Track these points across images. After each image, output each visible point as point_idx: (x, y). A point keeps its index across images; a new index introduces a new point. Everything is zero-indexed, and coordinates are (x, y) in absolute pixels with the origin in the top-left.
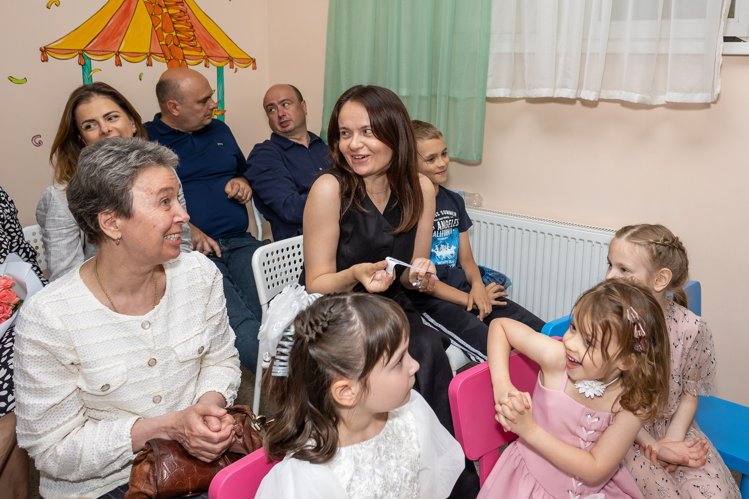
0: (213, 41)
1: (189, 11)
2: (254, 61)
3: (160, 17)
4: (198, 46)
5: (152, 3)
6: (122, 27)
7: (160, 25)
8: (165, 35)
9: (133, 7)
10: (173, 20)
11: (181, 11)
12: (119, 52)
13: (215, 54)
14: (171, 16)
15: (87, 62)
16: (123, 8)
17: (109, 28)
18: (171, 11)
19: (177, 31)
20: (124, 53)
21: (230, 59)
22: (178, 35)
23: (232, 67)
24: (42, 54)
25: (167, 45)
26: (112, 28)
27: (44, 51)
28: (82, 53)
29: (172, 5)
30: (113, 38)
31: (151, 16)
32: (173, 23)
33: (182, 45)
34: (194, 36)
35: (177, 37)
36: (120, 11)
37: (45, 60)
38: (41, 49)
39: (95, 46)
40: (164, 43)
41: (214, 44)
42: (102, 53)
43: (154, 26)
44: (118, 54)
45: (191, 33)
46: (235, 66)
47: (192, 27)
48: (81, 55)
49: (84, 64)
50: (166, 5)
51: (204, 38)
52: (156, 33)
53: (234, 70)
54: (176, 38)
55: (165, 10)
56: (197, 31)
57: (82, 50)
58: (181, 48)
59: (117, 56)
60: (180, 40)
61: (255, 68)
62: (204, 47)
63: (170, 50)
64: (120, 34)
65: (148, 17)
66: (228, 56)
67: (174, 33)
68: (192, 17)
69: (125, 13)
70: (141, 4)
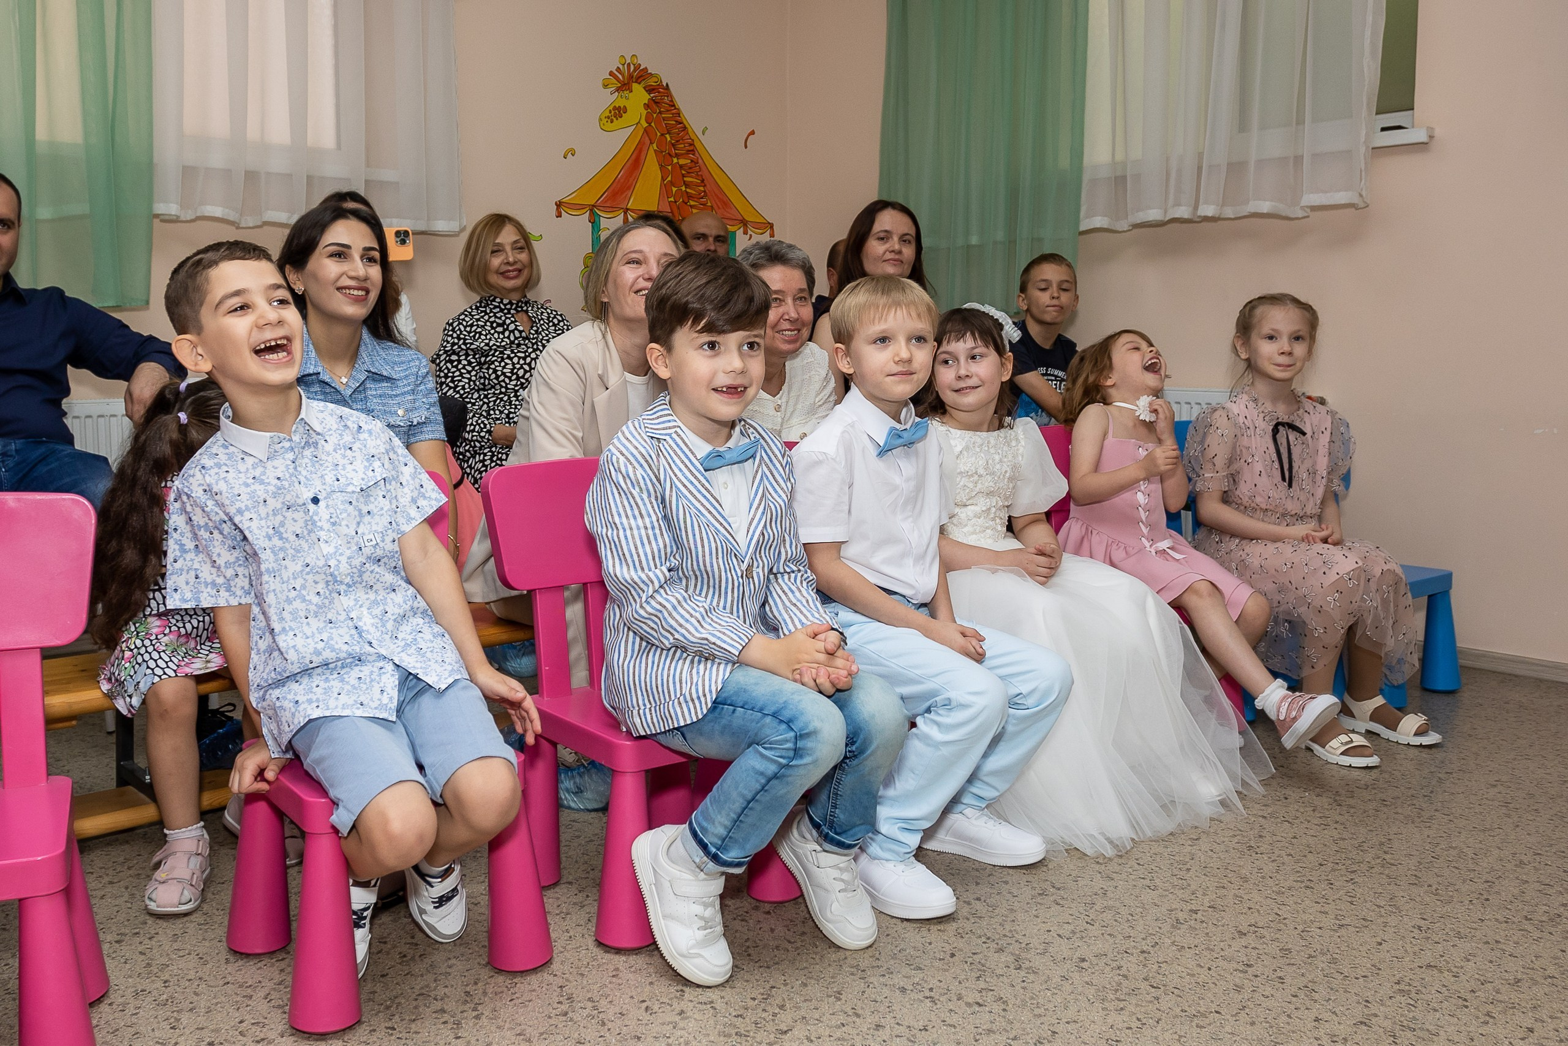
0: (725, 199)
1: (700, 161)
2: (771, 226)
3: (670, 168)
4: (709, 204)
5: (662, 152)
6: (631, 180)
7: (669, 179)
8: (674, 189)
9: (643, 157)
10: (683, 172)
11: (692, 161)
12: (628, 209)
13: (726, 215)
14: (681, 167)
15: (597, 219)
16: (633, 157)
17: (619, 180)
18: (682, 162)
19: (687, 185)
20: (633, 211)
21: (744, 223)
22: (688, 190)
23: (745, 233)
24: (557, 209)
25: (676, 202)
26: (622, 181)
27: (559, 205)
28: (592, 208)
29: (682, 154)
30: (622, 193)
31: (662, 167)
32: (684, 176)
33: (692, 203)
34: (705, 191)
35: (687, 193)
36: (630, 161)
37: (559, 215)
38: (556, 204)
39: (605, 201)
40: (672, 199)
41: (726, 203)
42: (611, 209)
43: (663, 179)
44: (626, 211)
45: (702, 188)
46: (750, 232)
47: (703, 181)
48: (591, 210)
49: (594, 221)
50: (676, 154)
51: (716, 195)
52: (666, 188)
53: (748, 236)
54: (685, 196)
55: (675, 160)
56: (708, 186)
57: (593, 206)
58: (691, 206)
59: (625, 213)
60: (690, 197)
62: (715, 206)
63: (679, 208)
64: (629, 188)
65: (658, 167)
66: (741, 218)
67: (683, 188)
68: (703, 168)
69: (635, 164)
70: (651, 153)
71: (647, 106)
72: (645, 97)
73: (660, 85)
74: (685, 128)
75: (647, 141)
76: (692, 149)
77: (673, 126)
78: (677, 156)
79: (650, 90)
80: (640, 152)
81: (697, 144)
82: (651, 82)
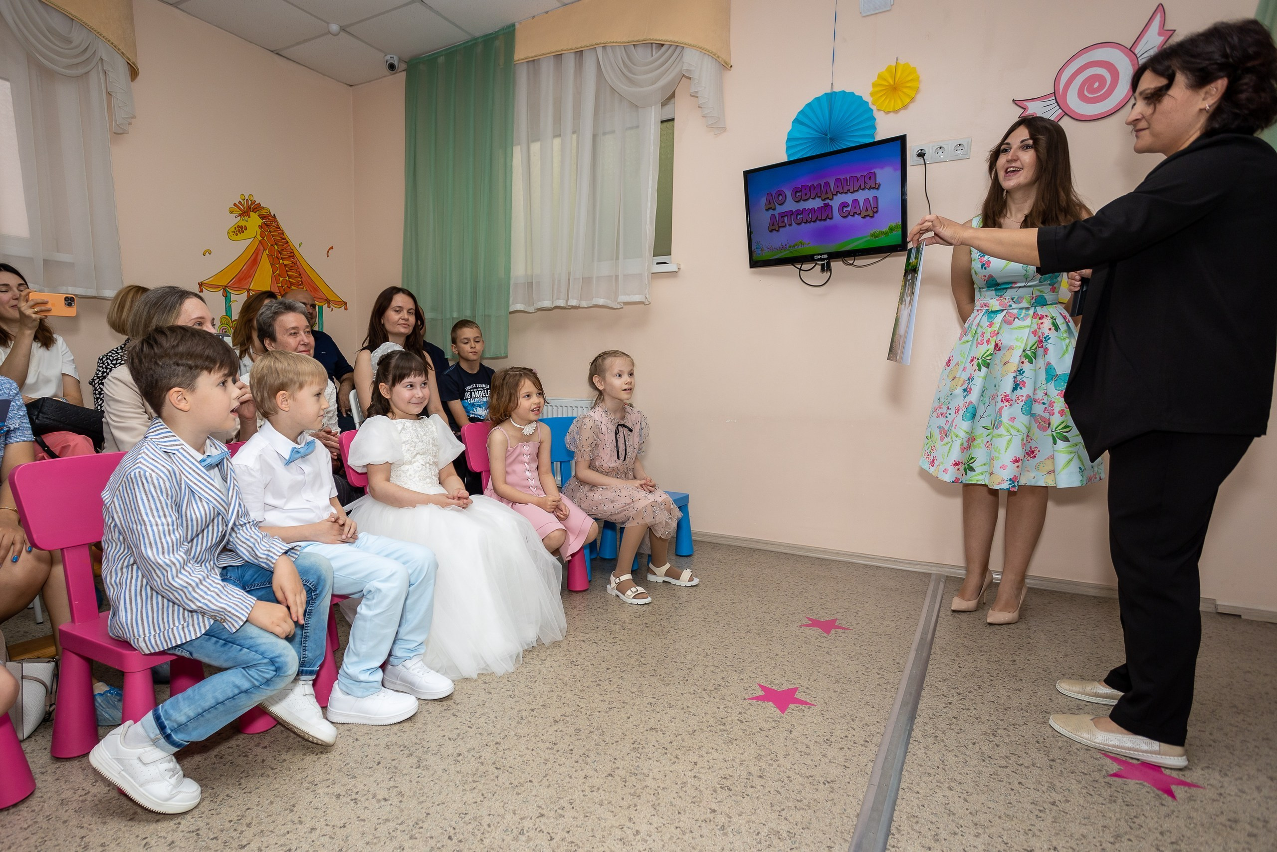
0: (315, 286)
1: (298, 263)
2: (345, 303)
3: (278, 266)
5: (272, 256)
6: (251, 271)
7: (278, 273)
8: (281, 279)
9: (259, 258)
10: (286, 268)
11: (292, 262)
13: (317, 296)
14: (285, 265)
15: (228, 295)
16: (252, 258)
17: (243, 271)
18: (286, 262)
19: (290, 277)
21: (328, 301)
22: (290, 280)
23: (329, 307)
26: (245, 271)
27: (201, 285)
29: (286, 258)
30: (246, 279)
31: (272, 264)
32: (287, 271)
36: (250, 261)
39: (234, 284)
40: (279, 285)
41: (315, 289)
42: (238, 289)
43: (273, 273)
45: (299, 279)
46: (332, 307)
47: (300, 275)
48: (224, 289)
49: (226, 296)
52: (275, 278)
53: (331, 309)
54: (287, 282)
55: (281, 261)
56: (304, 278)
57: (226, 286)
60: (292, 284)
61: (346, 309)
64: (250, 277)
65: (269, 266)
66: (326, 297)
67: (287, 279)
68: (300, 267)
69: (254, 262)
70: (265, 255)
71: (260, 227)
72: (260, 222)
73: (270, 215)
74: (287, 242)
75: (262, 248)
76: (292, 255)
77: (279, 241)
78: (282, 258)
79: (262, 217)
80: (257, 255)
81: (295, 252)
82: (264, 212)
